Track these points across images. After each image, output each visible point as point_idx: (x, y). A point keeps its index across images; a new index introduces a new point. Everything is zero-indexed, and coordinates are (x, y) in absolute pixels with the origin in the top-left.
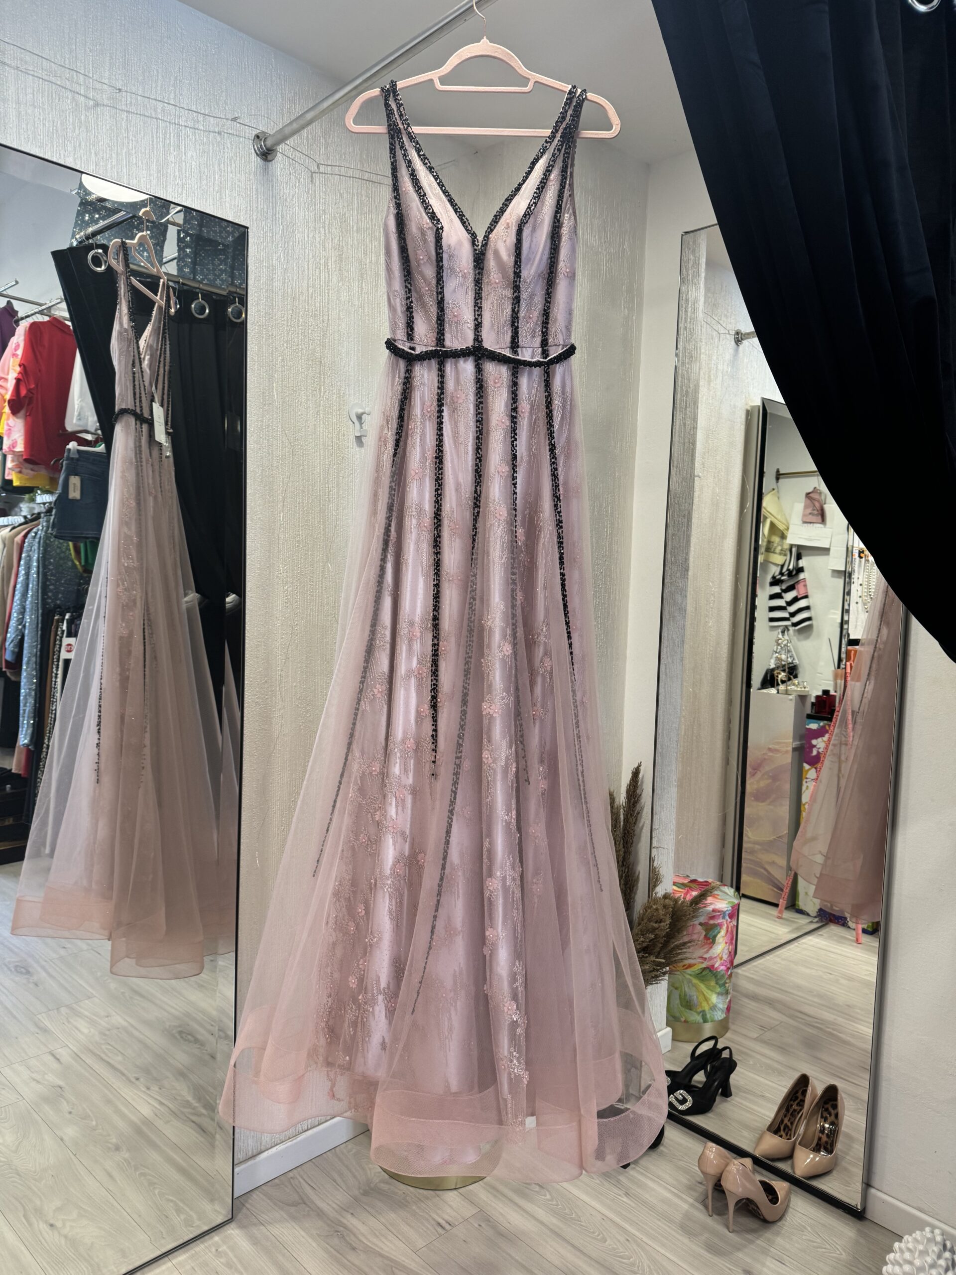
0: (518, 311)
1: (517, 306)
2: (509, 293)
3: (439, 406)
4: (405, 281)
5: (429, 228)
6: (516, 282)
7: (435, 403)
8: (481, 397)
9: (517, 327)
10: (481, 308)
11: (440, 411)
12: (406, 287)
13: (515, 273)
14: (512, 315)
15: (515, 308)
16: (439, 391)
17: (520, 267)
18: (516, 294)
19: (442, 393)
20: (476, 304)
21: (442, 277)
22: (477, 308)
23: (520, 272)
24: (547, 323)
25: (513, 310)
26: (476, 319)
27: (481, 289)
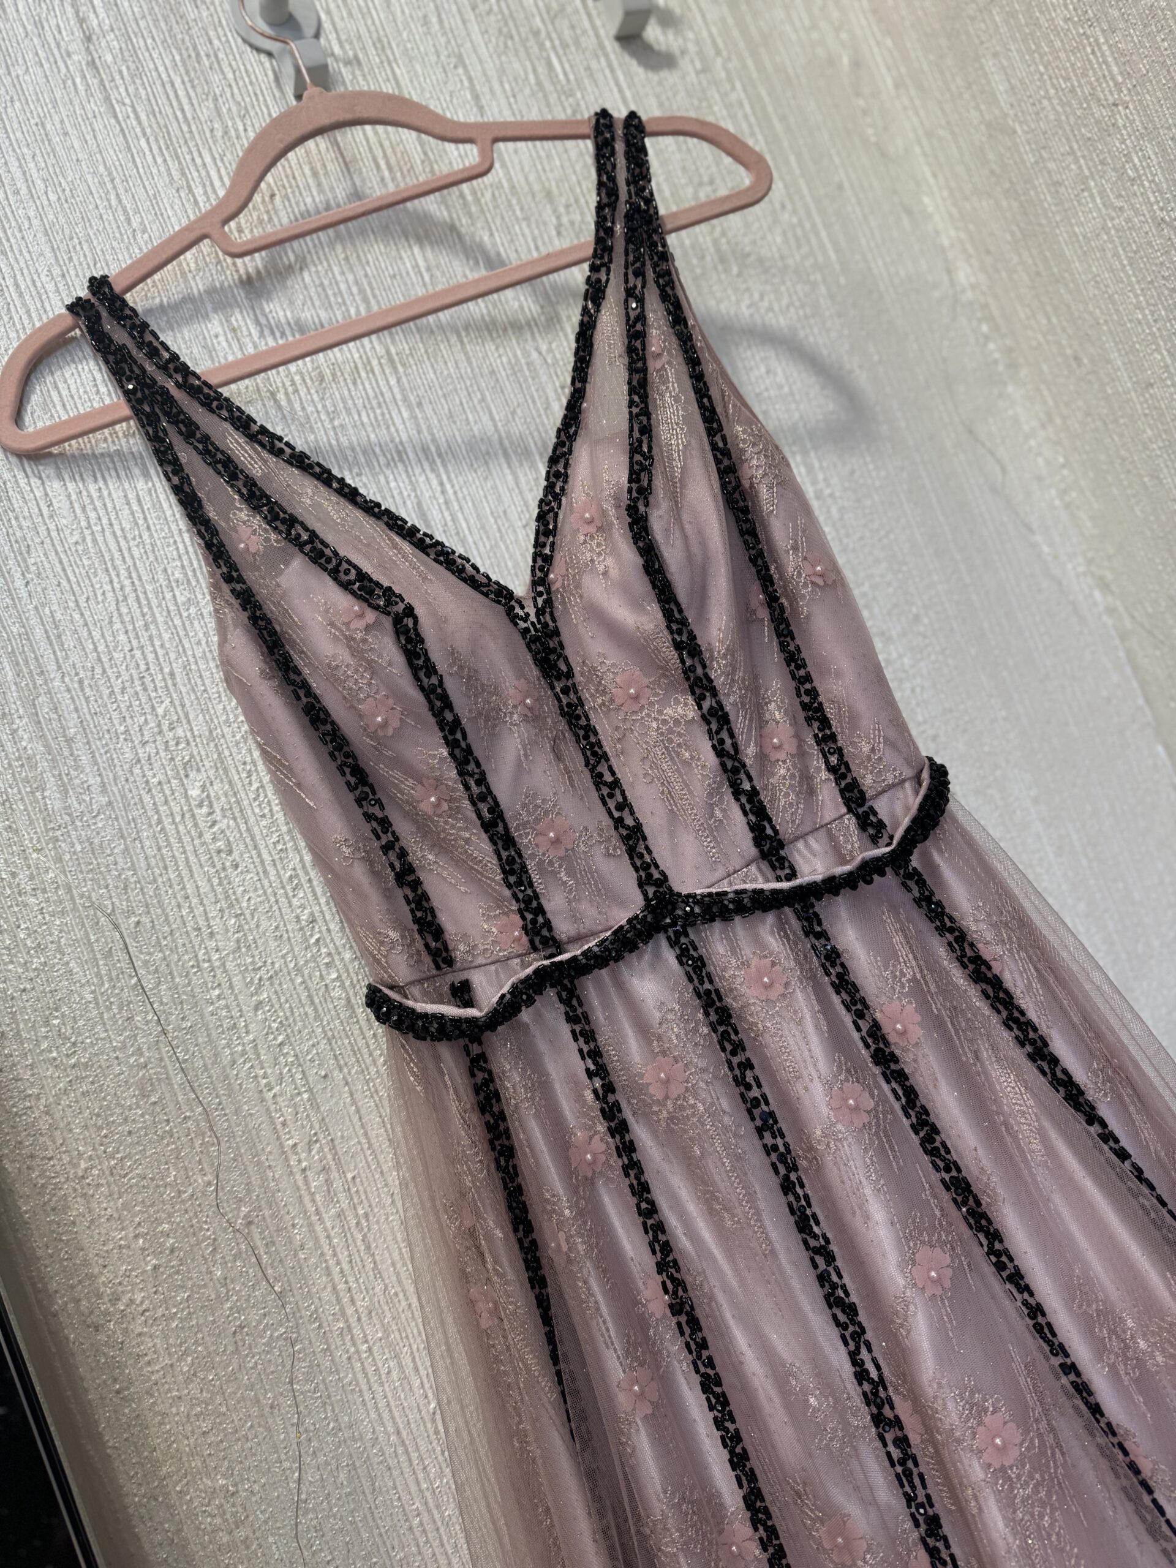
0: (735, 746)
1: (724, 735)
2: (685, 708)
3: (612, 1132)
4: (359, 802)
5: (368, 628)
6: (692, 669)
7: (601, 1127)
8: (739, 1047)
9: (754, 793)
10: (616, 784)
11: (627, 1148)
12: (368, 817)
13: (678, 646)
14: (723, 765)
15: (722, 742)
16: (598, 1083)
17: (684, 622)
18: (706, 705)
19: (609, 1088)
20: (598, 780)
21: (469, 751)
22: (605, 791)
23: (692, 637)
24: (833, 738)
25: (719, 752)
26: (618, 823)
27: (590, 730)
